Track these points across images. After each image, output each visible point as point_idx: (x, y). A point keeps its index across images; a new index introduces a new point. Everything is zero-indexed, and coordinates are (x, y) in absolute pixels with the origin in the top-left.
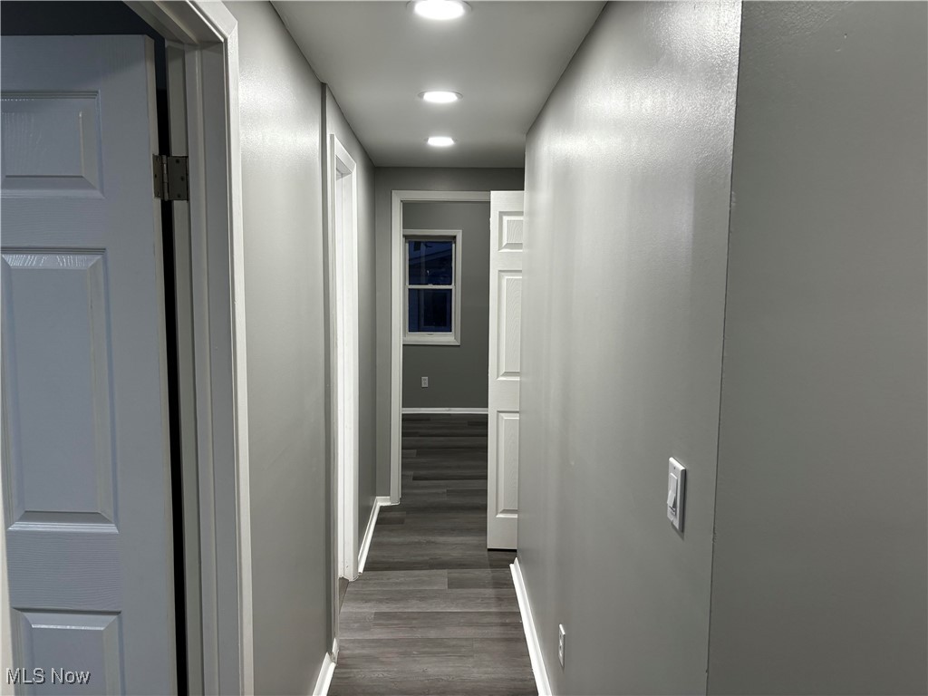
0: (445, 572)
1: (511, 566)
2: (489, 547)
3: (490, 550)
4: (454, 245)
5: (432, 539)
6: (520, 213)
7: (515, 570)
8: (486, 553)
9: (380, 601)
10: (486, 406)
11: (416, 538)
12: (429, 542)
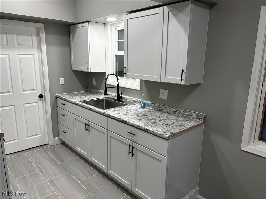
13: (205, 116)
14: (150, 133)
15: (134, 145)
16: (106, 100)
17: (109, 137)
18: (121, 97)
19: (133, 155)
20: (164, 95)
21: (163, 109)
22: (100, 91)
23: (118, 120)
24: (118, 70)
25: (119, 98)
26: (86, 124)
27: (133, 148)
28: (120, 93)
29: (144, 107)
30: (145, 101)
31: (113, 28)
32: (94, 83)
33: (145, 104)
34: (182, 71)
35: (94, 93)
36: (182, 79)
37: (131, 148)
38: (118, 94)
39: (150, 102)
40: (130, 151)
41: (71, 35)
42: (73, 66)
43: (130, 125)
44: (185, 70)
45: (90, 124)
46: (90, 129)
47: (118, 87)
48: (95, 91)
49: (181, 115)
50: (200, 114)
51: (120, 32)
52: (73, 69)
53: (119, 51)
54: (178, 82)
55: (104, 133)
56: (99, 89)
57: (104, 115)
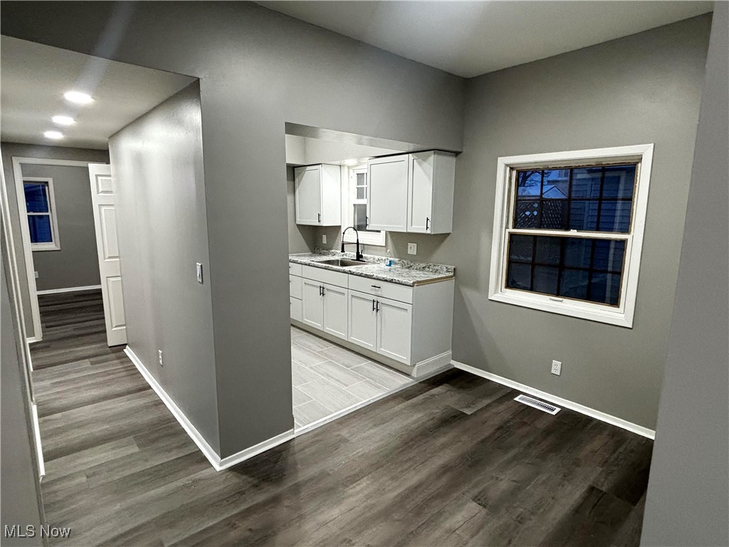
0: (87, 360)
1: (125, 350)
2: (109, 345)
3: (110, 347)
4: (47, 188)
5: (72, 350)
6: (110, 176)
7: (128, 351)
8: (108, 349)
9: (52, 379)
10: (99, 283)
11: (63, 351)
12: (71, 352)
13: (455, 269)
14: (395, 283)
15: (380, 299)
16: (341, 261)
17: (350, 297)
18: (362, 256)
19: (377, 310)
20: (412, 249)
21: (411, 266)
22: (333, 251)
23: (360, 275)
24: (356, 224)
25: (359, 257)
26: (320, 287)
27: (378, 302)
28: (360, 251)
29: (390, 265)
30: (391, 259)
31: (351, 171)
32: (325, 241)
33: (390, 262)
34: (428, 219)
35: (324, 254)
36: (427, 228)
37: (375, 303)
38: (358, 253)
39: (397, 260)
40: (375, 307)
41: (297, 180)
42: (298, 219)
43: (375, 279)
44: (430, 218)
45: (325, 286)
46: (325, 292)
47: (358, 243)
48: (325, 251)
49: (431, 270)
50: (449, 267)
51: (360, 176)
52: (298, 223)
53: (358, 198)
54: (424, 231)
55: (344, 294)
56: (331, 249)
57: (344, 272)
